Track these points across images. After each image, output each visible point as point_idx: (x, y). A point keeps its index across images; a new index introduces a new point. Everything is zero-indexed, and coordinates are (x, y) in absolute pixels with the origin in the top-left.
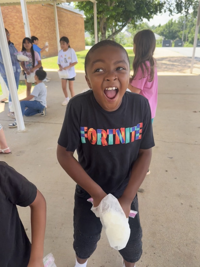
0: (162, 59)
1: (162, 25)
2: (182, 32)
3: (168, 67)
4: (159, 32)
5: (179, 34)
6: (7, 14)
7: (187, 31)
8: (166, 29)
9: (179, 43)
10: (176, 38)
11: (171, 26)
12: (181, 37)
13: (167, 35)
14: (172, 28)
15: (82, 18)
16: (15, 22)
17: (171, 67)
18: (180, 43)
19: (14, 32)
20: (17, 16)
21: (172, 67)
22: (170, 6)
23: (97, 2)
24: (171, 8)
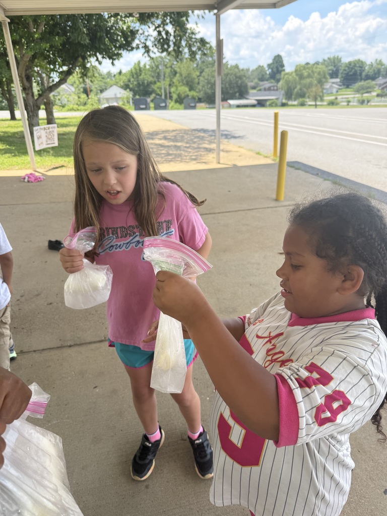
1: (124, 71)
2: (158, 84)
3: (171, 152)
4: (121, 83)
5: (155, 87)
7: (167, 82)
8: (132, 79)
9: (160, 103)
10: (151, 94)
11: (139, 74)
12: (159, 92)
13: (136, 89)
14: (141, 77)
17: (176, 152)
18: (162, 103)
21: (179, 152)
22: (146, 40)
23: (9, 21)
24: (147, 44)
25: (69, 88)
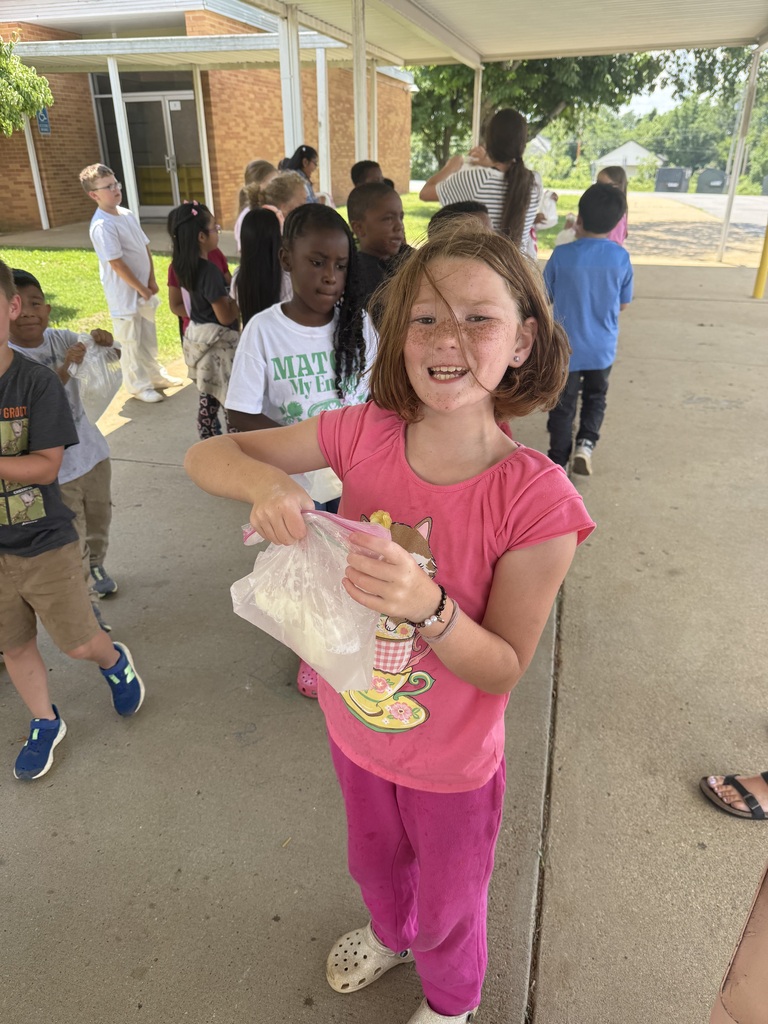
0: (648, 226)
1: (660, 112)
2: (728, 141)
3: (662, 246)
4: (647, 138)
5: (719, 147)
6: (235, 89)
8: (674, 130)
9: (714, 180)
10: (708, 160)
11: (690, 120)
12: (726, 158)
13: (677, 150)
14: (694, 126)
15: (407, 92)
16: (250, 109)
17: (668, 247)
18: (717, 180)
19: (246, 138)
20: (254, 93)
21: (674, 247)
22: (680, 71)
23: (484, 68)
24: (681, 77)
25: (543, 145)
